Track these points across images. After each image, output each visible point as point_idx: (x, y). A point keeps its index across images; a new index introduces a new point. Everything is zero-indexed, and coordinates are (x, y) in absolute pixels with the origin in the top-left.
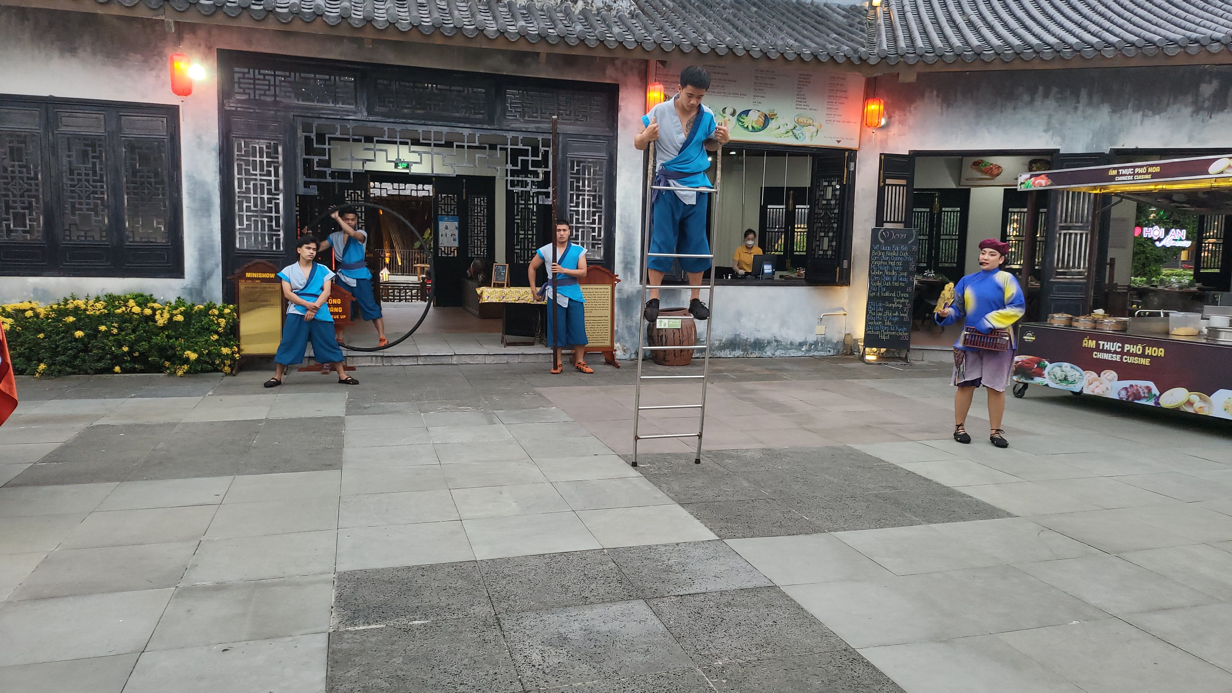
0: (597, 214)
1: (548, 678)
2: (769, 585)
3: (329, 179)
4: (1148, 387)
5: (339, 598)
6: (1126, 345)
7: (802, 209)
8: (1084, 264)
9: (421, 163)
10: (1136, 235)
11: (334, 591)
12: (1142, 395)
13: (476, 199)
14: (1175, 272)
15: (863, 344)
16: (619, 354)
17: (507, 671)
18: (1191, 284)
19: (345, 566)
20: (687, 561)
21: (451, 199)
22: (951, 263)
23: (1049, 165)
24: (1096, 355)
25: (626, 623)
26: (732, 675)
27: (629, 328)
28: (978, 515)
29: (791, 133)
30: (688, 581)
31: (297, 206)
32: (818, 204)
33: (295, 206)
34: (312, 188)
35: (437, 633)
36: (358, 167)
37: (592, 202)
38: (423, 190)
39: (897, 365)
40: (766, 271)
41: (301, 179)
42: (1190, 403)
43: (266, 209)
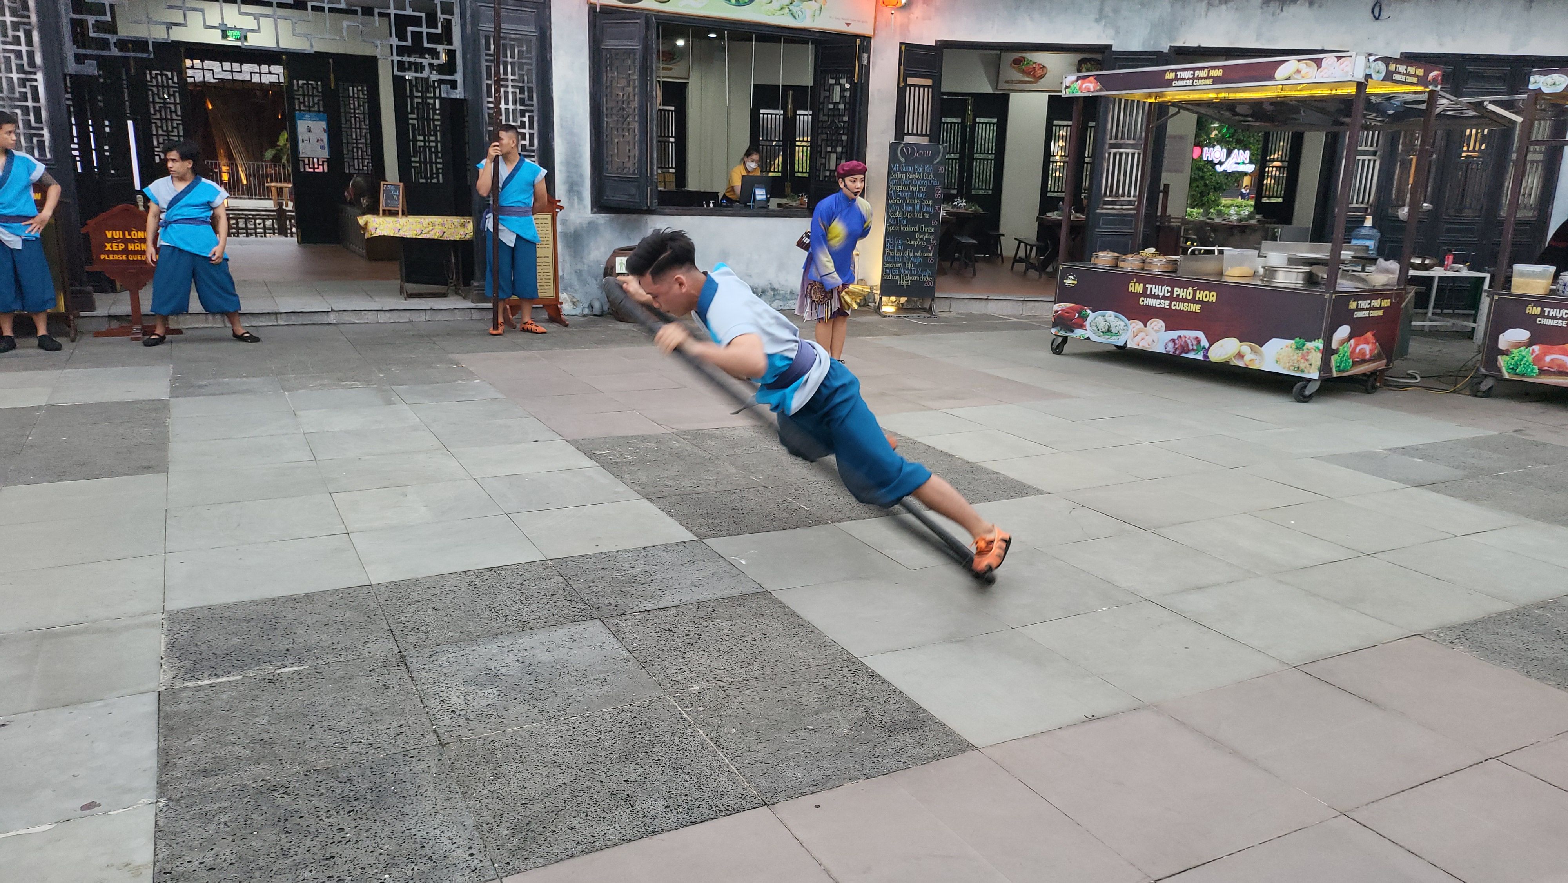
0: (527, 115)
1: (473, 725)
2: (758, 591)
3: (115, 52)
4: (1197, 338)
5: (171, 645)
6: (1176, 289)
7: (804, 116)
8: (1135, 190)
9: (258, 31)
10: (1195, 157)
11: (163, 636)
12: (1191, 348)
13: (351, 88)
14: (1235, 202)
15: (879, 292)
16: (567, 308)
17: (416, 721)
18: (1251, 216)
19: (179, 602)
20: (656, 568)
21: (313, 88)
22: (986, 189)
23: (1099, 65)
24: (1143, 301)
25: (577, 650)
26: (710, 701)
27: (579, 273)
28: (1005, 494)
29: (787, 10)
30: (657, 592)
31: (68, 93)
32: (823, 109)
33: (63, 91)
34: (90, 65)
35: (318, 681)
36: (159, 34)
37: (518, 96)
38: (270, 73)
39: (919, 319)
40: (758, 198)
41: (70, 50)
42: (1240, 356)
43: (17, 95)
